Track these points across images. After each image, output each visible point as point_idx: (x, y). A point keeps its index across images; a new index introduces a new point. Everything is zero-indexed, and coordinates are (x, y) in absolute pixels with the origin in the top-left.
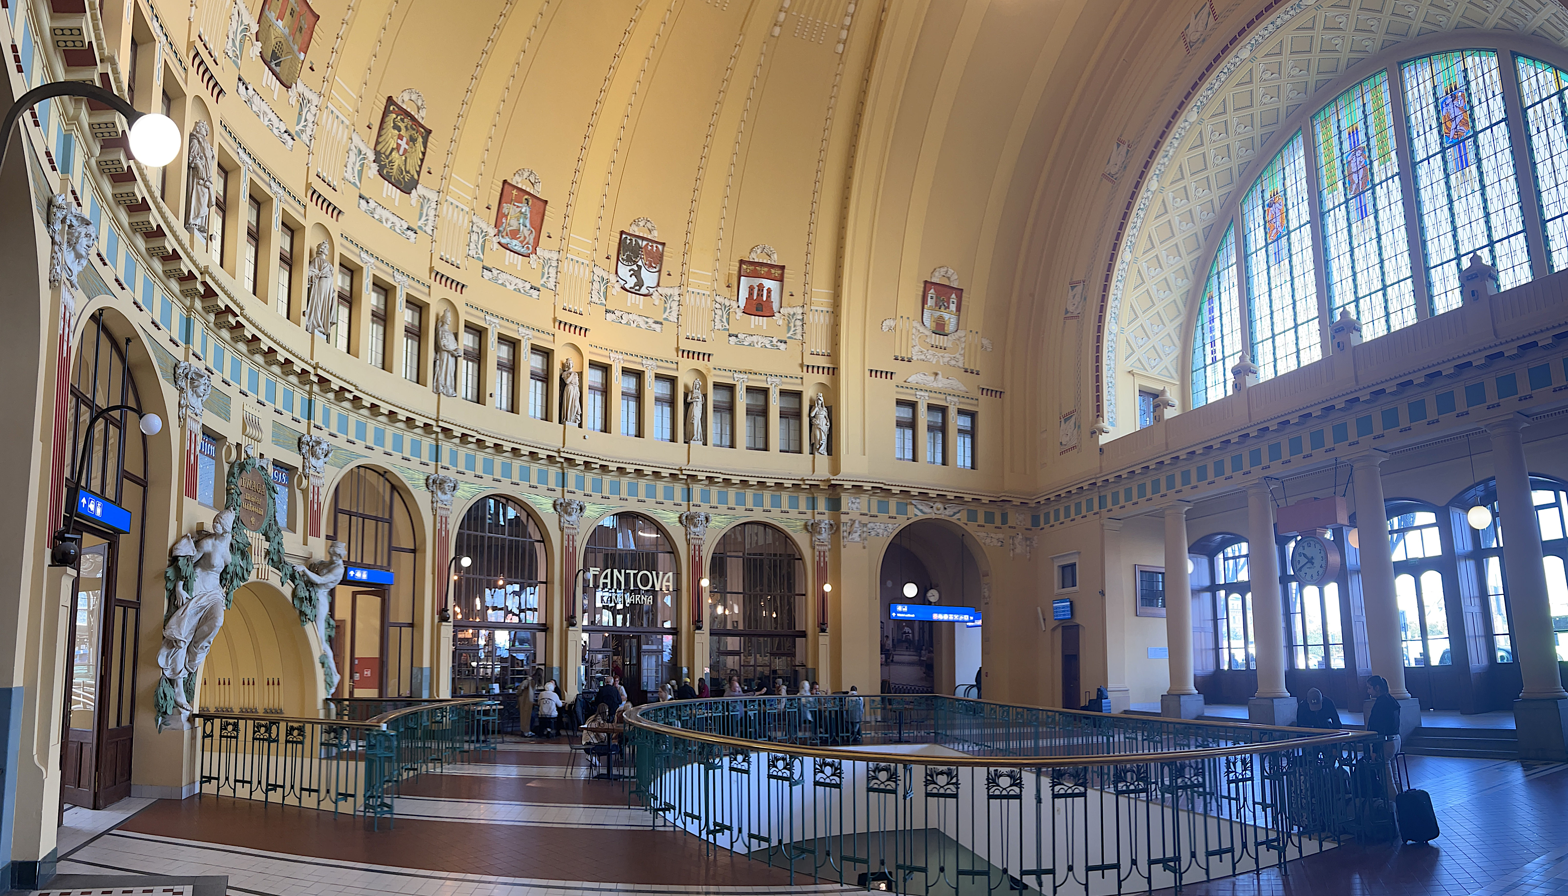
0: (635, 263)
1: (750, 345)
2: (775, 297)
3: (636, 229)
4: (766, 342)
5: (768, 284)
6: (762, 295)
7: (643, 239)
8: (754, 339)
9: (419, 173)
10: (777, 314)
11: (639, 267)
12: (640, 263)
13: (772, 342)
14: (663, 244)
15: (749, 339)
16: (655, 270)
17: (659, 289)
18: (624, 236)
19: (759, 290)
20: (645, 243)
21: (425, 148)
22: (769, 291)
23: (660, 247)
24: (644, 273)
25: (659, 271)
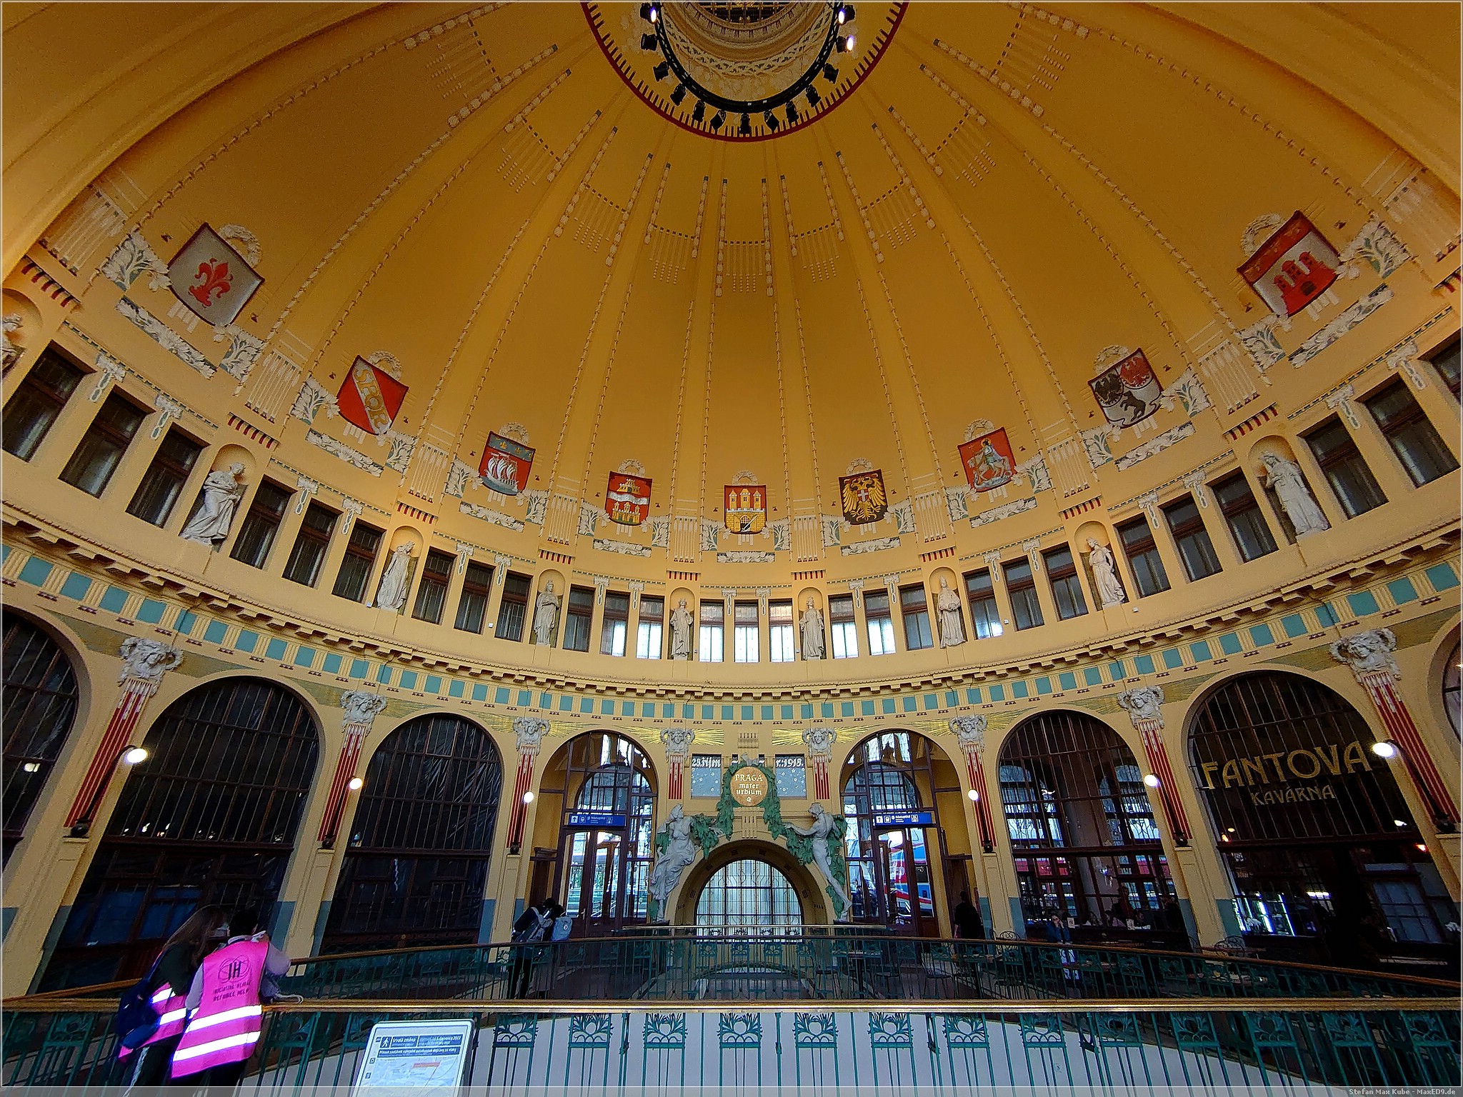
0: (1121, 395)
1: (1330, 342)
2: (1321, 255)
3: (1101, 367)
4: (1354, 315)
5: (1294, 254)
6: (1299, 272)
7: (1114, 368)
8: (1329, 330)
9: (885, 501)
10: (1339, 271)
11: (1129, 394)
12: (1126, 390)
13: (1360, 308)
14: (1139, 350)
15: (1323, 338)
16: (1148, 380)
17: (1164, 393)
18: (1094, 384)
19: (1289, 272)
20: (1119, 370)
21: (882, 483)
22: (1305, 258)
23: (1139, 356)
24: (1139, 393)
25: (1154, 377)
